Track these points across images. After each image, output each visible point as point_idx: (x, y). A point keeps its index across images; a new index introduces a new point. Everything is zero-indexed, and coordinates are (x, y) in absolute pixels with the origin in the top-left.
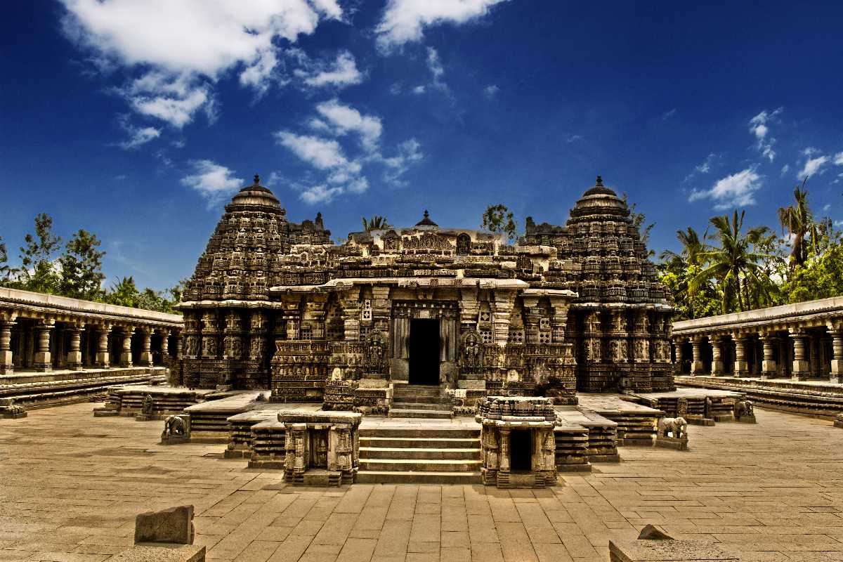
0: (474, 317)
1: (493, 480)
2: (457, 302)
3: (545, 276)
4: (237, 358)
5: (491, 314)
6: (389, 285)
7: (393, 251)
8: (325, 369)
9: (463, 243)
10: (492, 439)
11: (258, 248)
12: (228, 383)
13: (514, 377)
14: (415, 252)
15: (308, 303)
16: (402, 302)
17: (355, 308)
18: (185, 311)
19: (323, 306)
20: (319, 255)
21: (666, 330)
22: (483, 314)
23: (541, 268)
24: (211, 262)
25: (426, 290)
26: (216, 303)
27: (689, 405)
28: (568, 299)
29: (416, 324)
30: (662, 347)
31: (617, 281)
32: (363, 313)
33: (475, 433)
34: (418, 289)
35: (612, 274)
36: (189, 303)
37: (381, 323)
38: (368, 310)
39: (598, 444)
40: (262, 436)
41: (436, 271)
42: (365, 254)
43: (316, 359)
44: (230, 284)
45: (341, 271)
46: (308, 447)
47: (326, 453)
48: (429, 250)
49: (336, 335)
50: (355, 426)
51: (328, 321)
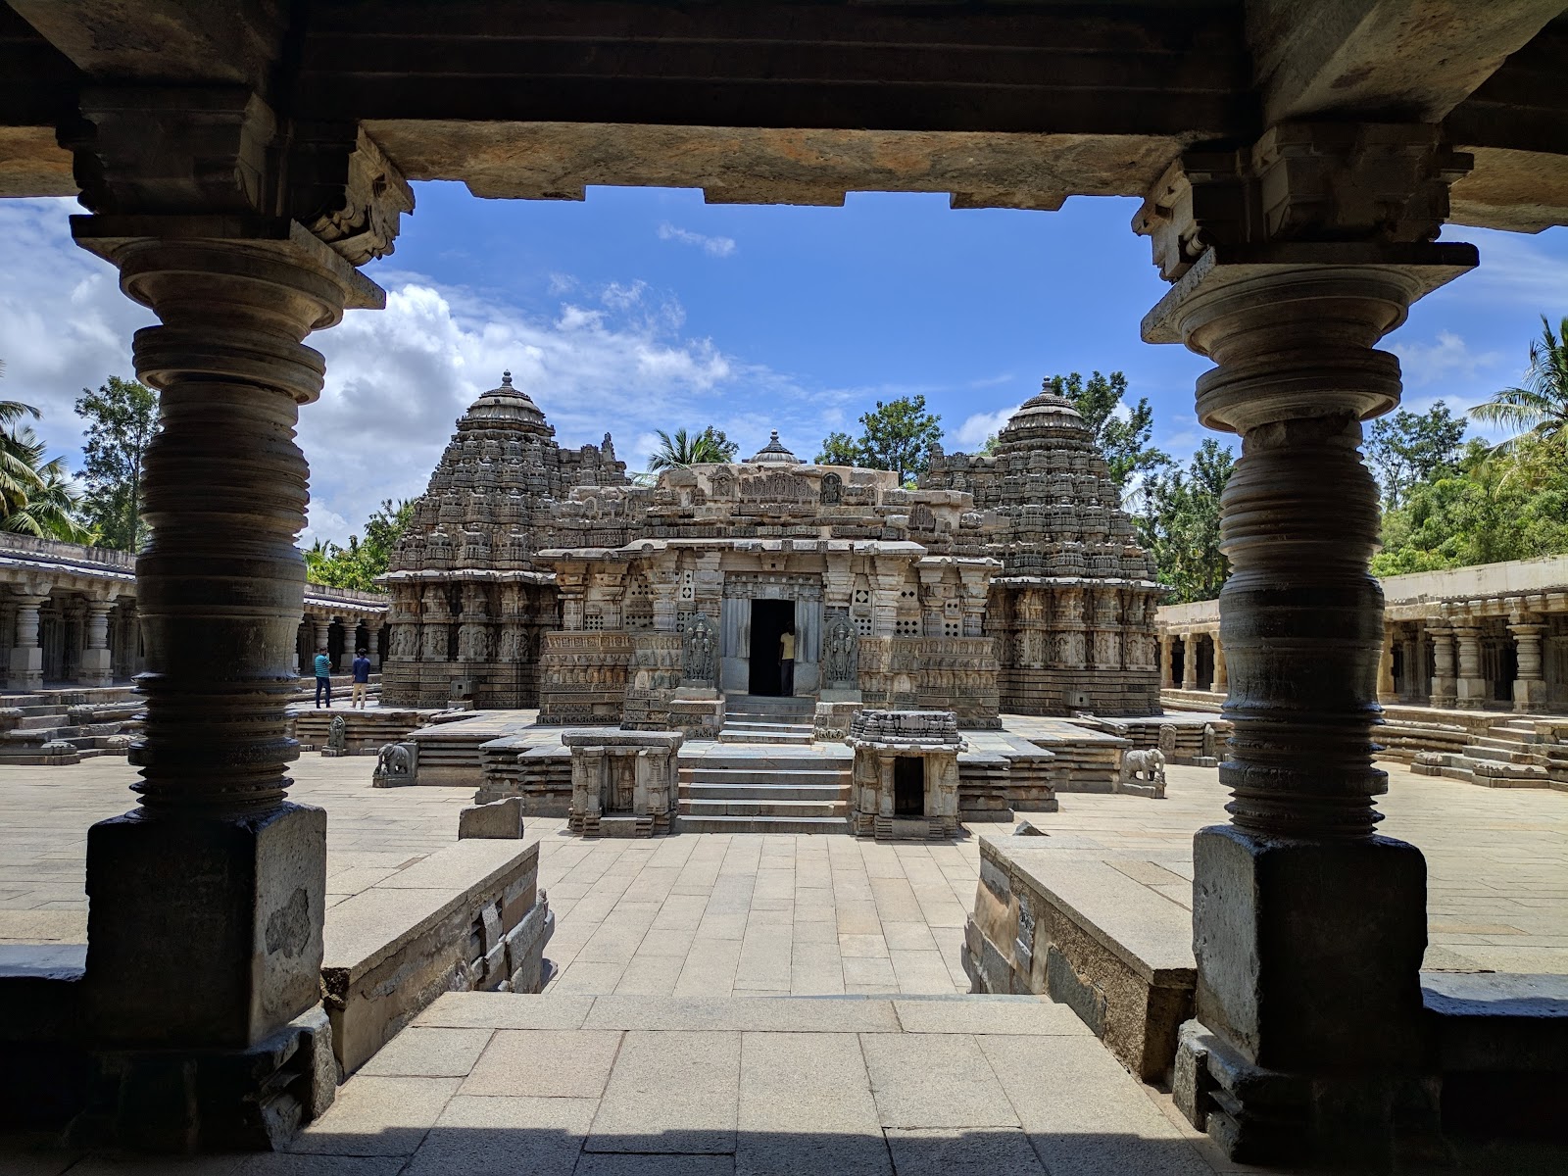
0: (845, 598)
1: (871, 830)
2: (820, 574)
3: (953, 536)
4: (480, 659)
5: (870, 593)
6: (721, 549)
7: (726, 498)
8: (624, 672)
9: (830, 488)
10: (871, 771)
11: (511, 489)
12: (466, 697)
13: (904, 685)
14: (758, 501)
15: (597, 575)
16: (738, 574)
17: (669, 583)
18: (396, 586)
19: (619, 579)
20: (613, 502)
21: (1148, 621)
22: (858, 592)
23: (948, 525)
24: (436, 509)
25: (773, 555)
26: (446, 573)
27: (1177, 735)
28: (988, 572)
29: (760, 607)
30: (1140, 646)
31: (1070, 544)
32: (681, 589)
33: (845, 764)
34: (761, 555)
35: (1062, 532)
36: (402, 574)
37: (708, 605)
38: (689, 585)
39: (1026, 783)
40: (537, 768)
41: (789, 528)
42: (685, 502)
43: (609, 659)
44: (468, 543)
45: (649, 527)
46: (606, 780)
47: (631, 790)
48: (780, 498)
49: (639, 622)
50: (675, 750)
51: (627, 601)
